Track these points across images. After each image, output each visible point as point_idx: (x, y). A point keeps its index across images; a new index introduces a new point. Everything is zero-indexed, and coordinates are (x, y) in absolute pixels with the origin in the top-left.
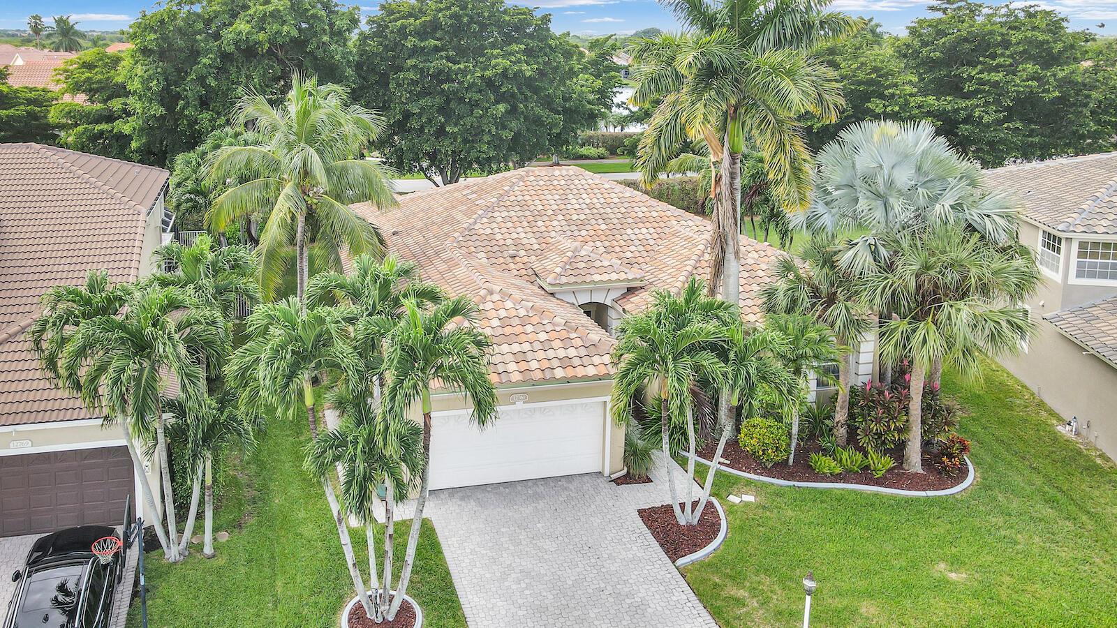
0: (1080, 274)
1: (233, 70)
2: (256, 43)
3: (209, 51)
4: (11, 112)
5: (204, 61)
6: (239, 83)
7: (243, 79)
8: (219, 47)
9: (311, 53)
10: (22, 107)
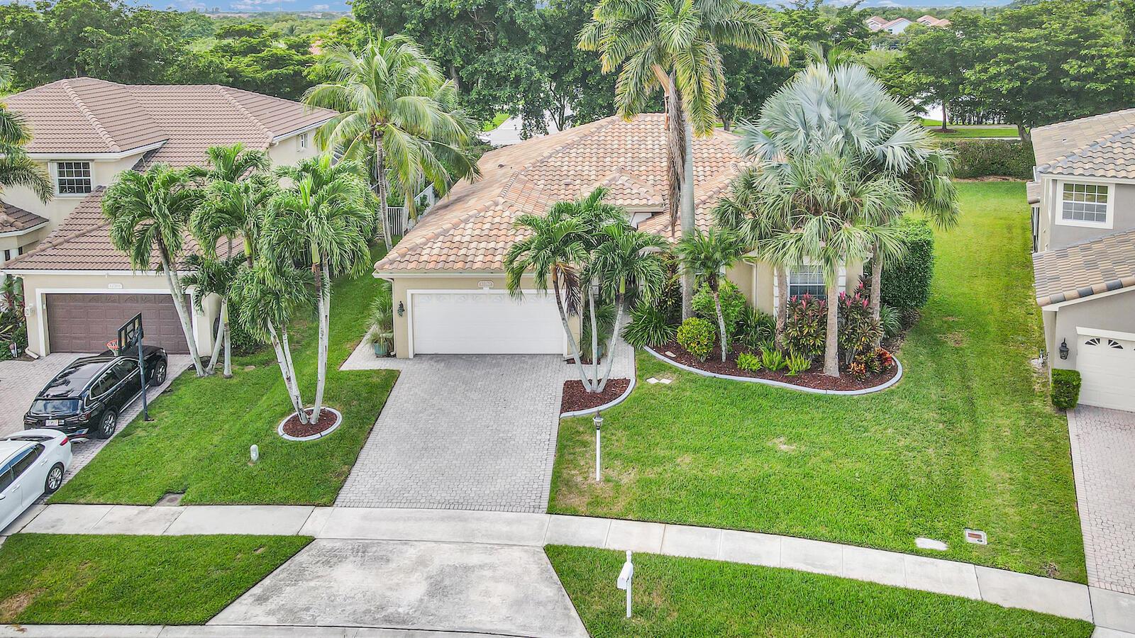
0: (1066, 215)
1: (435, 33)
2: (448, 10)
3: (413, 17)
4: (284, 71)
5: (407, 26)
6: (437, 45)
7: (442, 41)
8: (422, 15)
9: (500, 18)
10: (291, 67)
